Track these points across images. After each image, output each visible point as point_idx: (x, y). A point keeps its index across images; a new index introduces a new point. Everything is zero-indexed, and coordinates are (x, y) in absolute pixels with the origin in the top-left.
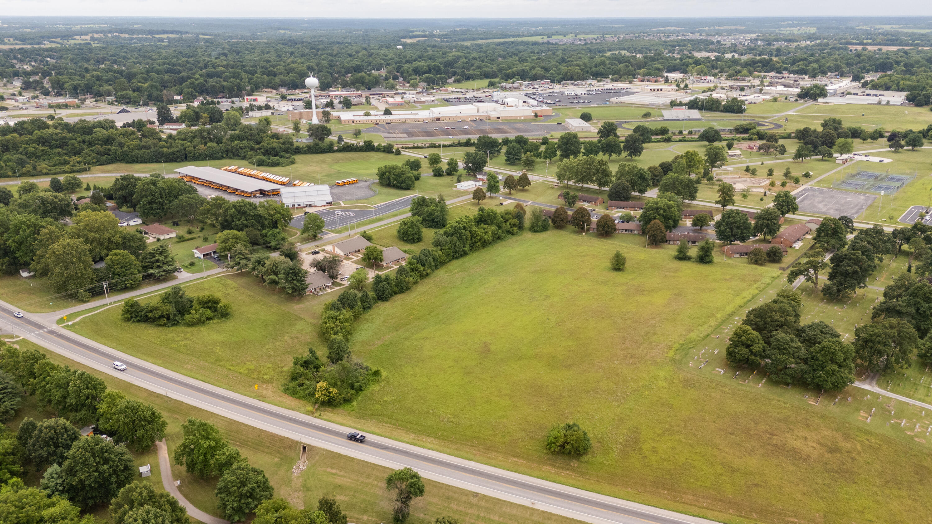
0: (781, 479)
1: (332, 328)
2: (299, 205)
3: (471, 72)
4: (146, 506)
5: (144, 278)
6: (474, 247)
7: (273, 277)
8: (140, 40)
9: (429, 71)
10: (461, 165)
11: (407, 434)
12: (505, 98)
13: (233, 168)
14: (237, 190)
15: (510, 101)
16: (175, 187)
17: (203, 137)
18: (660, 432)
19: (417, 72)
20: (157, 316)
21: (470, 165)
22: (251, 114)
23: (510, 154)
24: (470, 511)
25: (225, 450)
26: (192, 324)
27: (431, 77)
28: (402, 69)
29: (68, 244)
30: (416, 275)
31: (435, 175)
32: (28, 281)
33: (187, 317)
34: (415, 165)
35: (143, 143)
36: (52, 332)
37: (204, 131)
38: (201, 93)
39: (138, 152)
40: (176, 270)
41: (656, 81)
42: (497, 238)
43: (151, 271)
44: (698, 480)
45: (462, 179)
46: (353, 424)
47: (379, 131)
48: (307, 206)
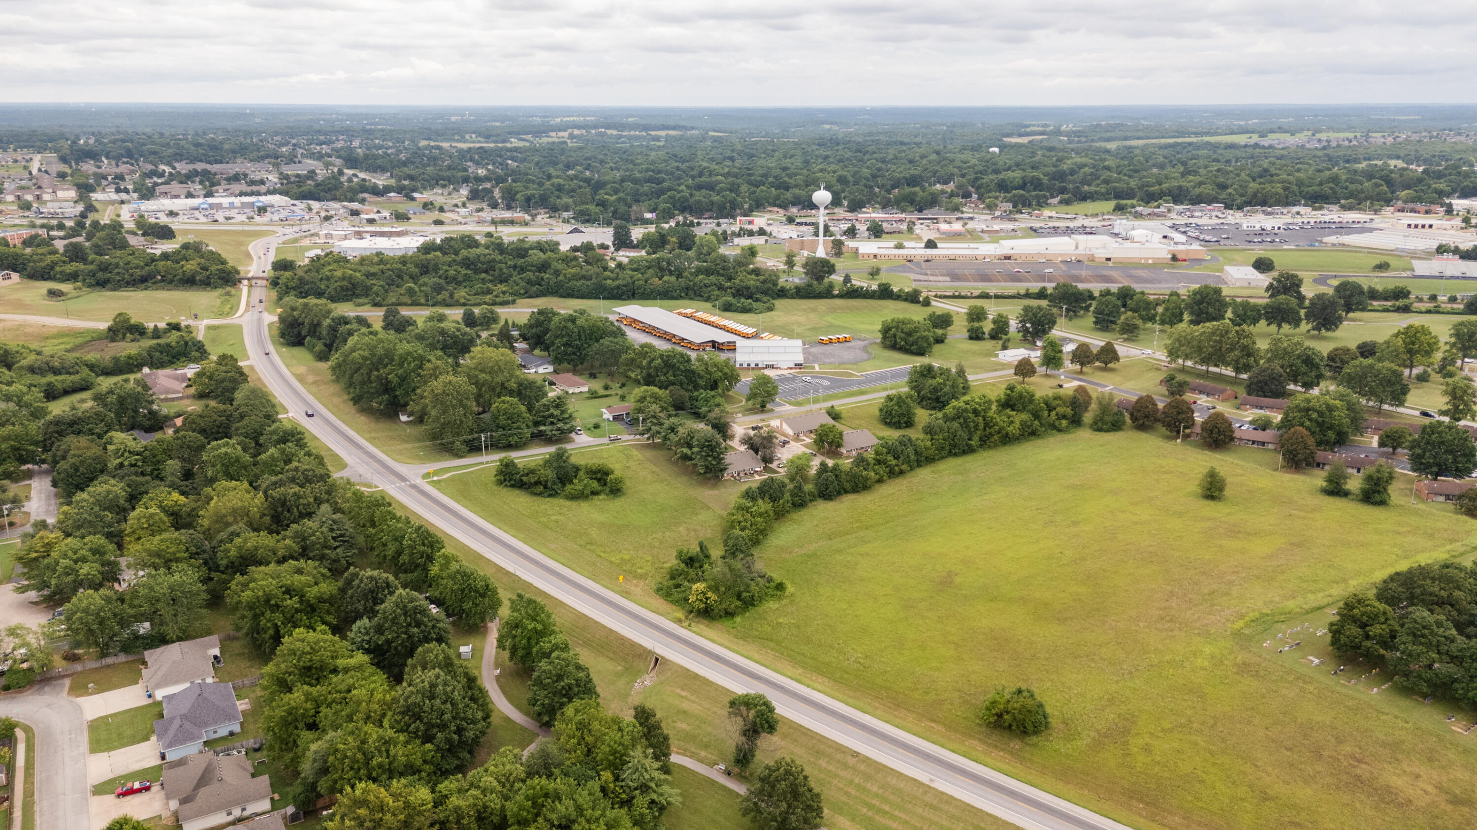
0: (1343, 823)
1: (740, 522)
2: (757, 365)
3: (1093, 188)
4: (437, 670)
5: (533, 436)
6: (986, 443)
7: (686, 450)
8: (630, 138)
9: (1022, 187)
10: (1013, 324)
11: (794, 667)
12: (1133, 229)
13: (689, 311)
14: (683, 339)
15: (1136, 234)
16: (598, 328)
17: (661, 269)
18: (1166, 725)
19: (1003, 187)
20: (532, 481)
21: (1028, 325)
22: (737, 241)
23: (1101, 313)
24: (842, 773)
25: (552, 638)
26: (573, 497)
27: (1022, 196)
28: (979, 183)
29: (450, 382)
30: (882, 470)
31: (971, 338)
32: (406, 427)
33: (569, 487)
34: (944, 321)
35: (584, 273)
36: (414, 487)
37: (663, 260)
38: (683, 211)
39: (575, 283)
40: (572, 430)
41: (1427, 212)
42: (1029, 433)
43: (542, 428)
44: (1199, 799)
45: (1010, 344)
46: (727, 644)
47: (910, 270)
48: (767, 367)
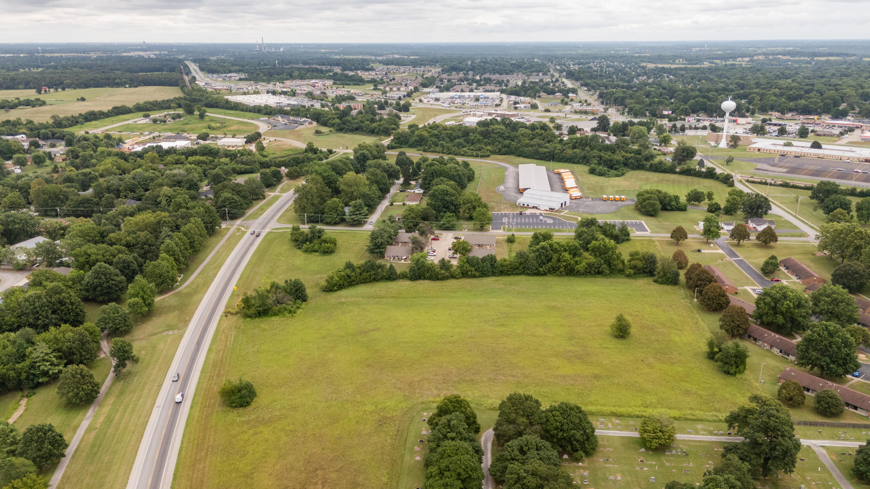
2: (528, 205)
5: (342, 220)
13: (564, 171)
36: (260, 232)
42: (594, 272)
48: (534, 207)
